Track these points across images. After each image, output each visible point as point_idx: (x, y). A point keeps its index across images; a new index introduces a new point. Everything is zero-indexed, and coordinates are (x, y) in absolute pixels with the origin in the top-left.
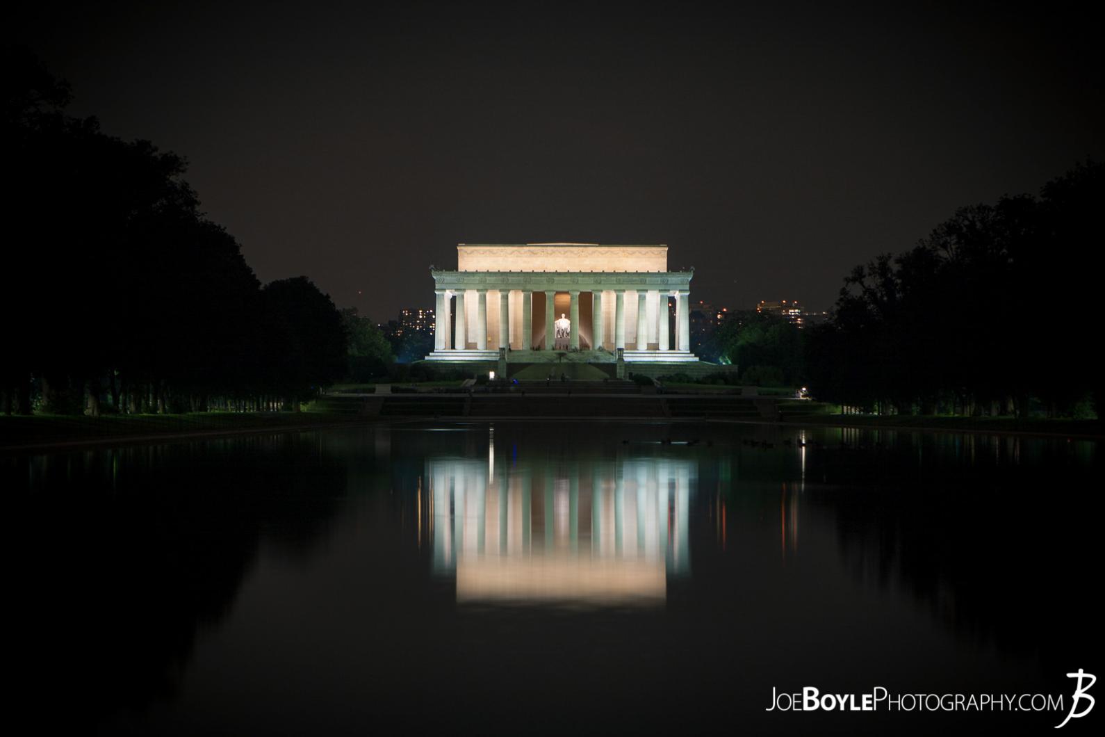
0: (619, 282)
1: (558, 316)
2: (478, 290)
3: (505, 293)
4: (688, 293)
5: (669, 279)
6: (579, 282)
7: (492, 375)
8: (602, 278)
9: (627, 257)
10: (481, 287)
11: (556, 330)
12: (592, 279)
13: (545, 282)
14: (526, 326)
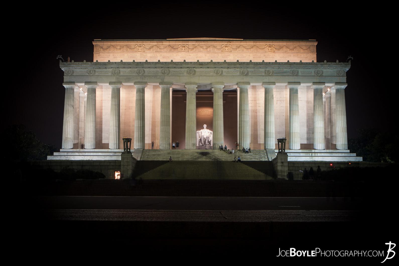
0: (268, 74)
1: (199, 126)
2: (111, 83)
3: (140, 86)
4: (344, 87)
5: (324, 70)
6: (224, 74)
7: (117, 175)
8: (249, 70)
9: (274, 52)
10: (114, 80)
11: (198, 139)
12: (237, 71)
13: (185, 74)
14: (164, 122)
